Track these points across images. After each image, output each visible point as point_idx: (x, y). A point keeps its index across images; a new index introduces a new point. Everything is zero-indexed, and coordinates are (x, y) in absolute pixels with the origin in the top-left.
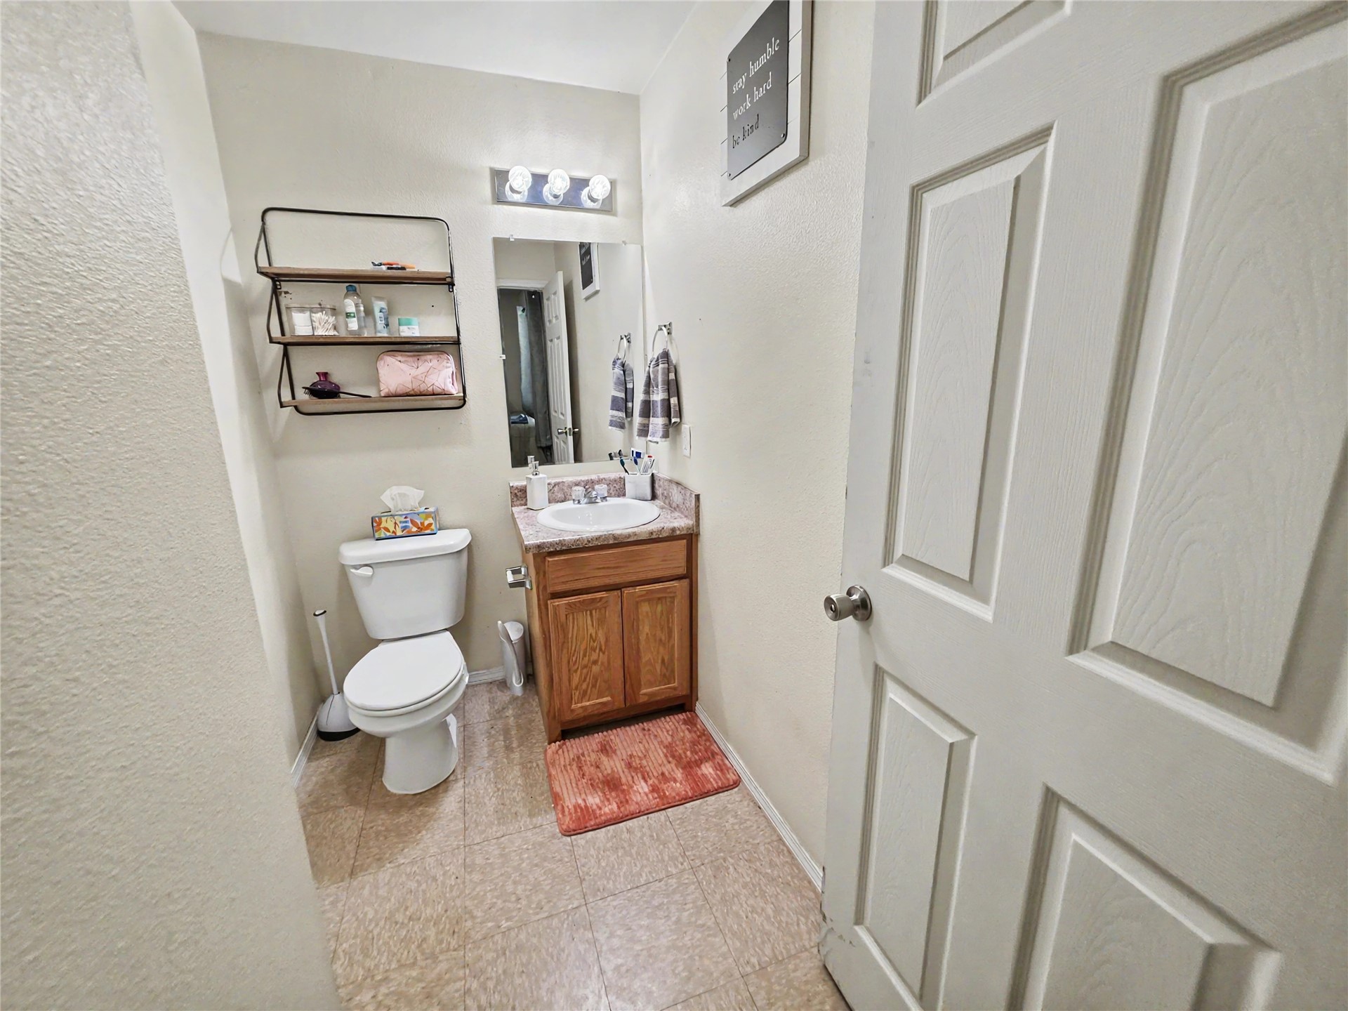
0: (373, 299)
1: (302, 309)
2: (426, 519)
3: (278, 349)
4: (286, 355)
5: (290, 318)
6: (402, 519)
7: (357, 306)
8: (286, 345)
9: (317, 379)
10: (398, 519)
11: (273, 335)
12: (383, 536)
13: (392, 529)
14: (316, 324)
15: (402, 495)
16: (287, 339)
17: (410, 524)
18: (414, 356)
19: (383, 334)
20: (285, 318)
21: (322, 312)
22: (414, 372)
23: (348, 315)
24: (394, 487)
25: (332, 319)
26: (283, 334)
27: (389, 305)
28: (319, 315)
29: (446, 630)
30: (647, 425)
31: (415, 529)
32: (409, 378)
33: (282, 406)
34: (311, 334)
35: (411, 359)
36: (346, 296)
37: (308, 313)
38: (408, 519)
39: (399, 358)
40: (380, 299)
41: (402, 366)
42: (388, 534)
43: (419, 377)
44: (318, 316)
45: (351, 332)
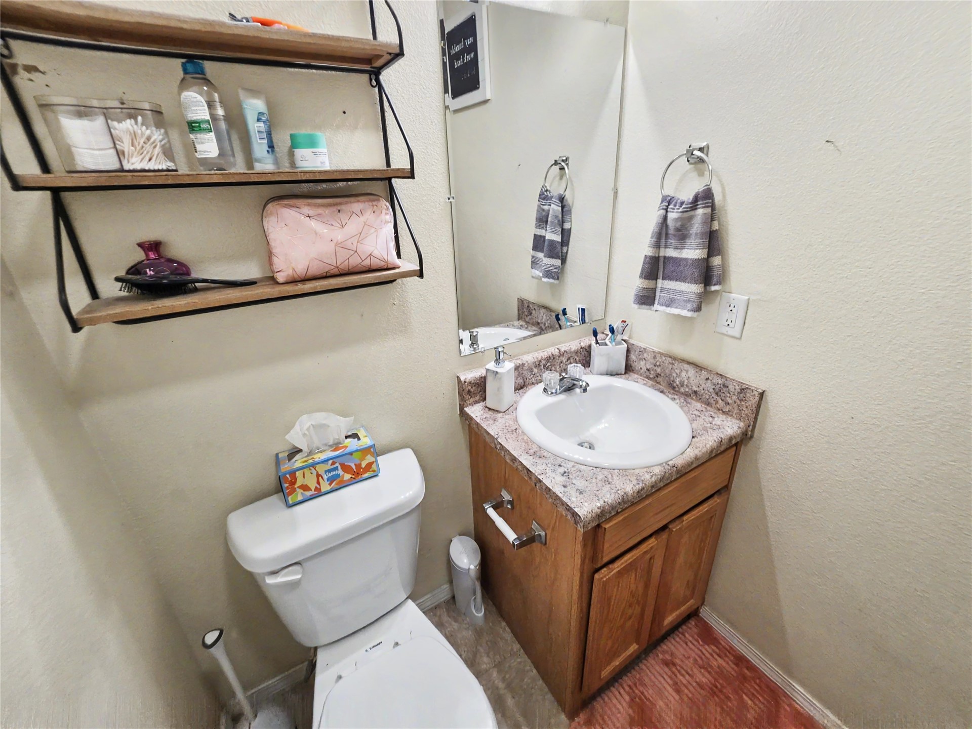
0: (242, 94)
1: (82, 111)
2: (363, 459)
3: (40, 202)
4: (61, 213)
5: (56, 131)
6: (328, 466)
7: (210, 105)
8: (56, 193)
9: (140, 255)
10: (321, 469)
11: (17, 170)
12: (300, 498)
13: (313, 484)
14: (126, 146)
15: (320, 427)
16: (58, 178)
17: (340, 472)
18: (330, 205)
19: (265, 165)
20: (40, 129)
21: (135, 118)
22: (339, 235)
23: (193, 126)
24: (305, 417)
25: (157, 135)
26: (45, 167)
27: (269, 104)
28: (128, 124)
29: (407, 598)
30: (654, 290)
31: (347, 477)
32: (331, 247)
33: (76, 327)
34: (116, 166)
35: (327, 211)
36: (183, 85)
37: (100, 120)
38: (337, 465)
39: (306, 210)
40: (254, 92)
41: (313, 224)
42: (308, 494)
43: (348, 244)
44: (124, 127)
45: (204, 162)
